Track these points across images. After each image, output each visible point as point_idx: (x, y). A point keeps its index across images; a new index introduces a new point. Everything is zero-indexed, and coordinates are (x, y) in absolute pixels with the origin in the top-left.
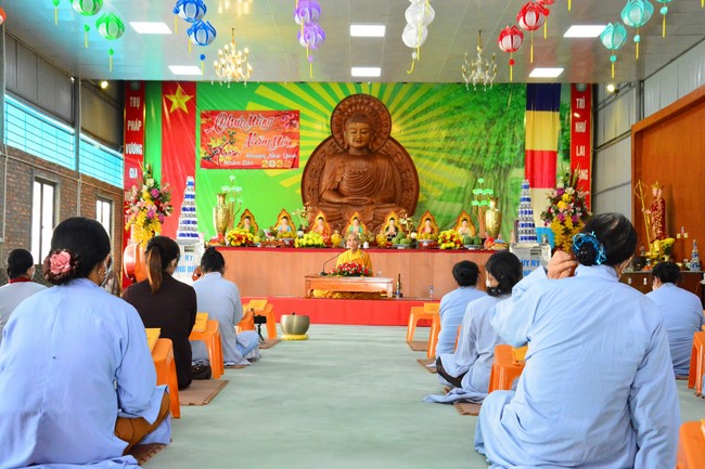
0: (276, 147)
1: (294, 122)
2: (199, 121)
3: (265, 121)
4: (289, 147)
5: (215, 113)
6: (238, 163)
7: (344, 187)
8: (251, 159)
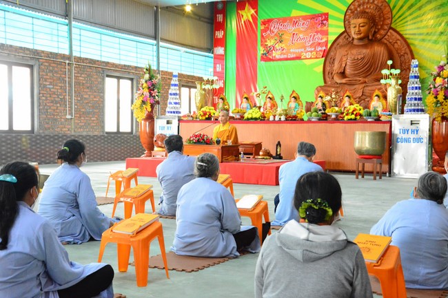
0: (311, 43)
1: (325, 22)
2: (260, 27)
3: (304, 23)
4: (320, 41)
5: (269, 21)
6: (285, 56)
7: (348, 71)
8: (294, 53)
